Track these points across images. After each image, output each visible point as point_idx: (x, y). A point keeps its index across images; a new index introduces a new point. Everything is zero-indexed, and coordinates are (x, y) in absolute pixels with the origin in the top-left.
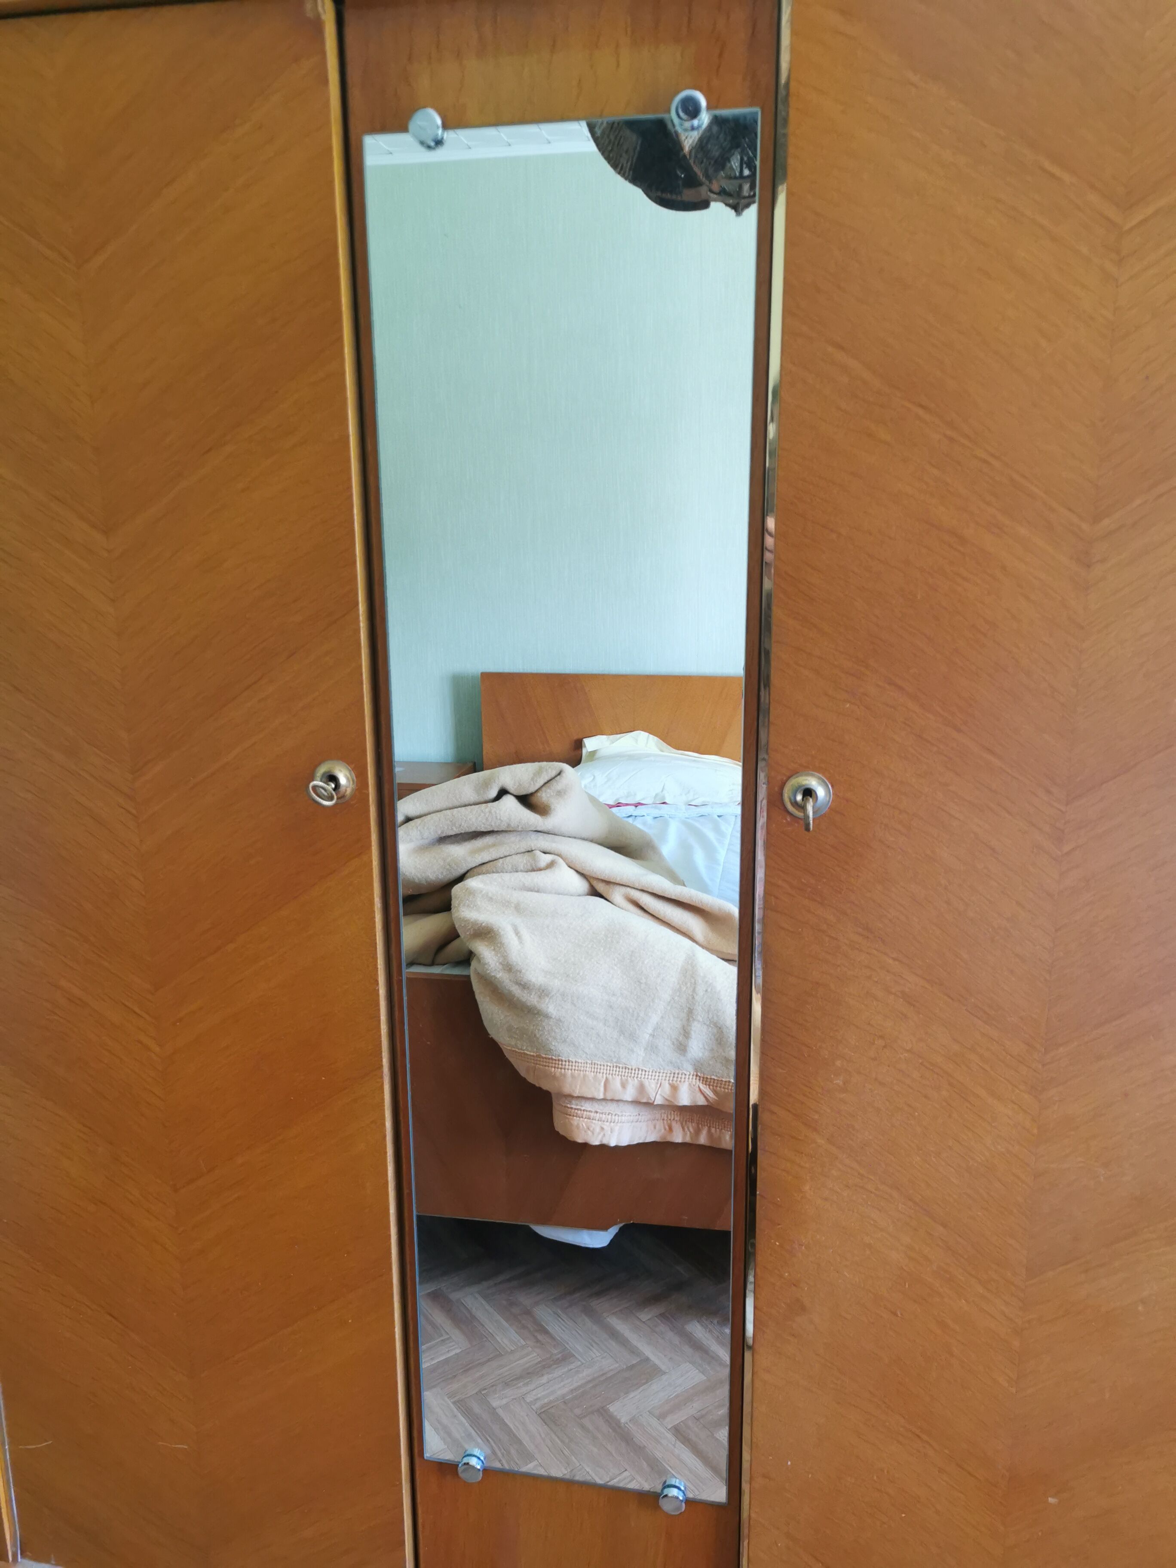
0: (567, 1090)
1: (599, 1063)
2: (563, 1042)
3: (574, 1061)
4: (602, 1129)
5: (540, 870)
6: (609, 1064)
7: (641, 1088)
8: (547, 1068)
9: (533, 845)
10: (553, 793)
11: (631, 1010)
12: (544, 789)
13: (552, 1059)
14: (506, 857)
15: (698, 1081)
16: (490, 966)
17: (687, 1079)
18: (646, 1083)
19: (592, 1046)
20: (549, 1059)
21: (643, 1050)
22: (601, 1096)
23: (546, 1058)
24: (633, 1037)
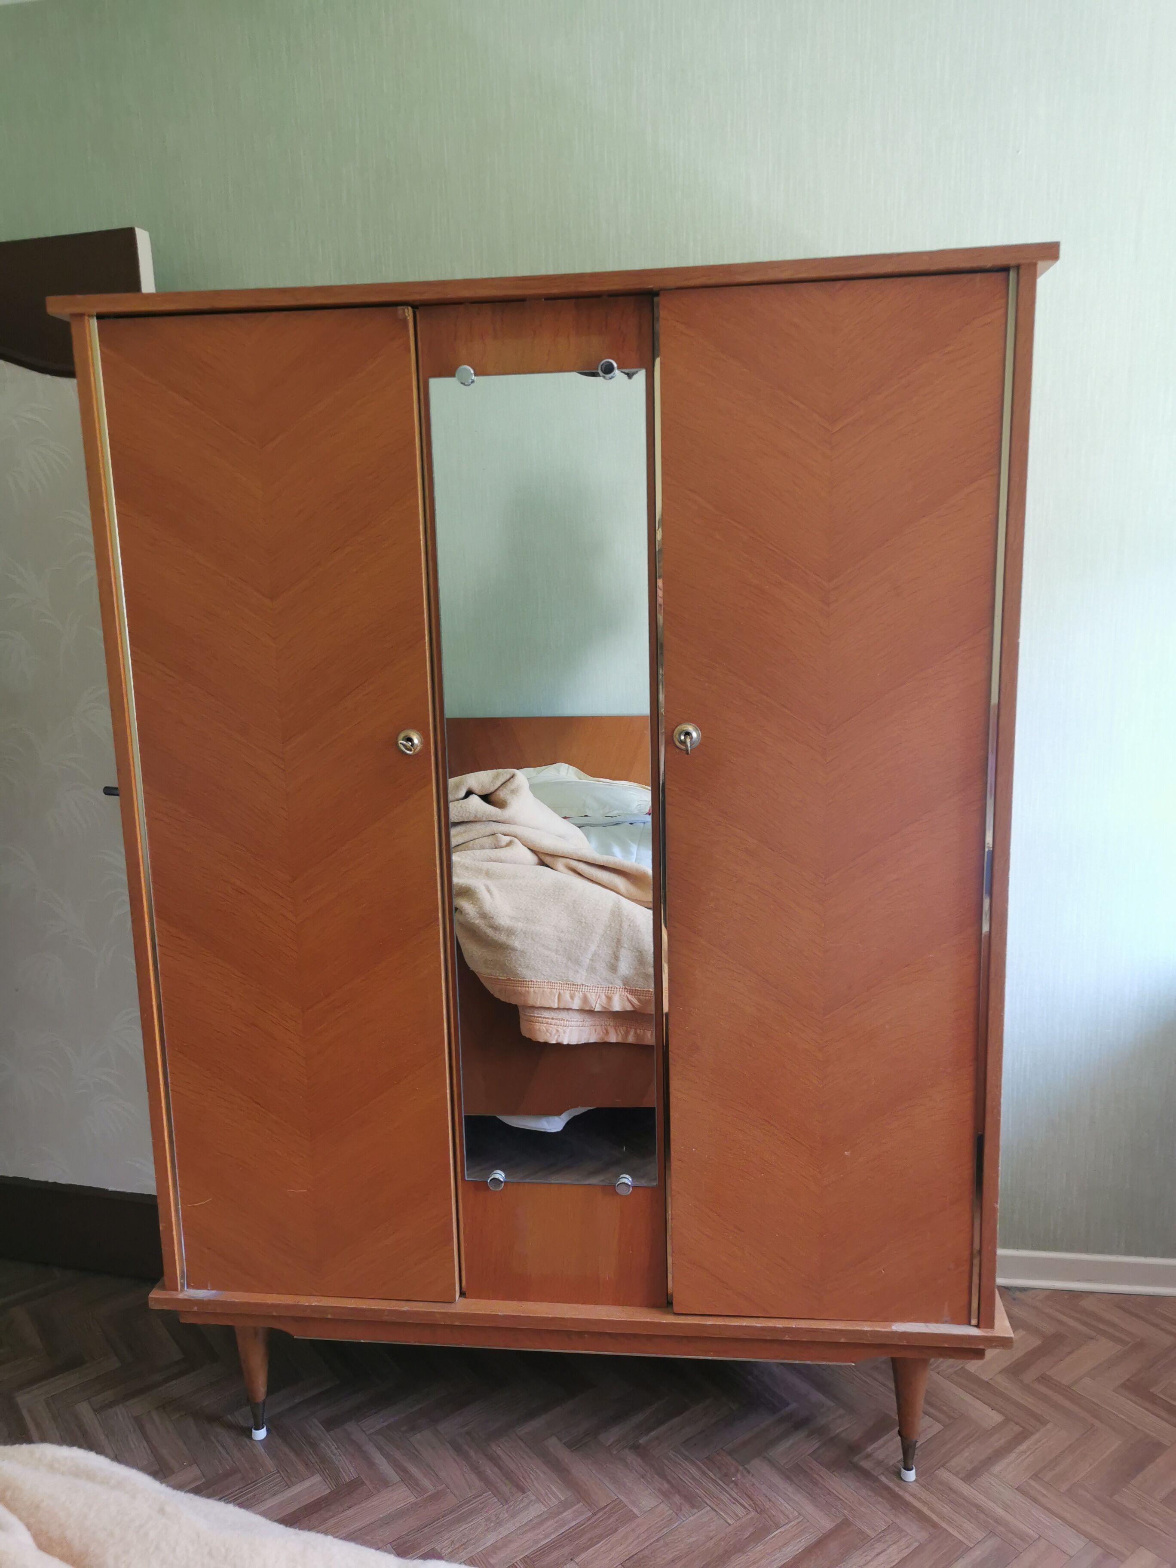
0: (531, 1002)
1: (553, 981)
2: (527, 967)
3: (535, 980)
4: (557, 1031)
5: (502, 847)
6: (561, 982)
7: (585, 999)
8: (515, 987)
9: (495, 830)
10: (508, 791)
11: (575, 943)
12: (501, 788)
13: (519, 981)
14: (474, 839)
15: (626, 992)
16: (470, 915)
17: (618, 992)
18: (588, 995)
19: (548, 969)
20: (517, 981)
21: (585, 971)
22: (556, 1006)
23: (514, 980)
24: (577, 962)
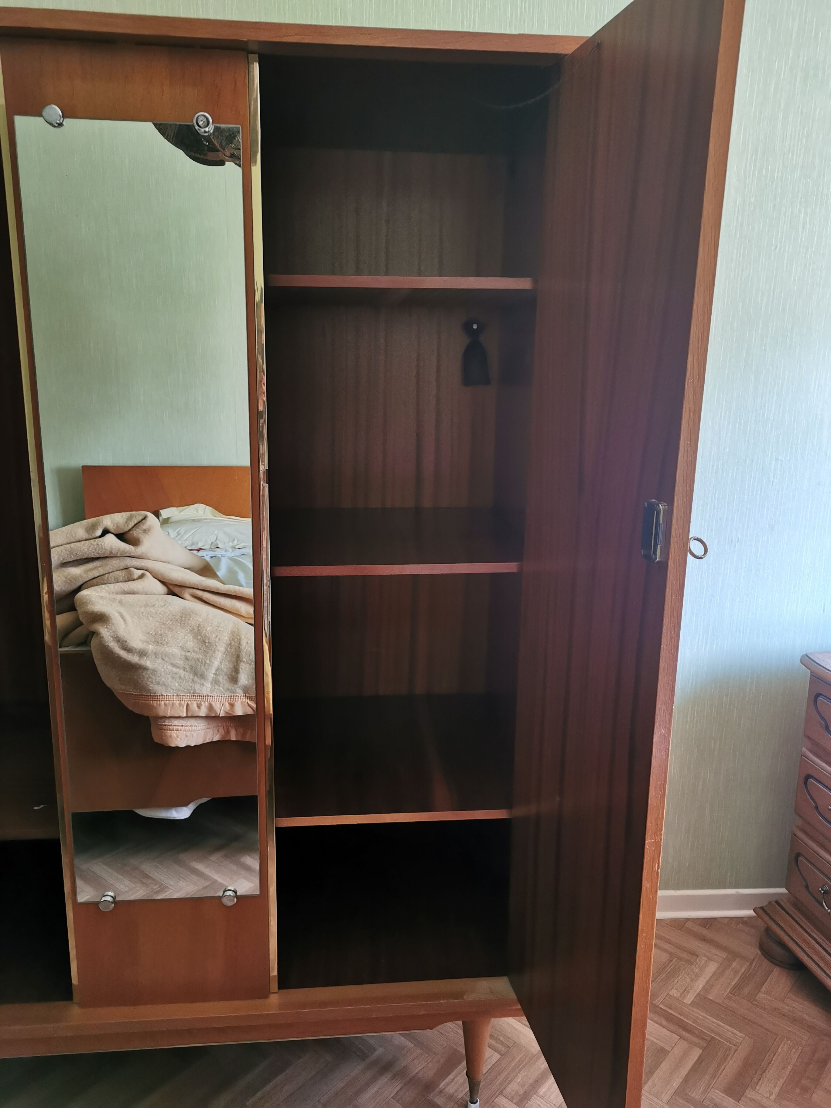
0: (161, 713)
1: (182, 694)
2: (158, 684)
3: (165, 695)
4: (187, 736)
5: (134, 580)
6: (188, 695)
7: (211, 707)
8: (147, 702)
9: (128, 565)
10: (141, 531)
11: (200, 660)
12: (134, 529)
13: (151, 696)
14: (109, 573)
15: (246, 699)
16: (105, 639)
17: (239, 699)
18: (213, 704)
19: (177, 684)
20: (149, 696)
21: (210, 684)
22: (185, 715)
23: (146, 695)
24: (202, 676)
